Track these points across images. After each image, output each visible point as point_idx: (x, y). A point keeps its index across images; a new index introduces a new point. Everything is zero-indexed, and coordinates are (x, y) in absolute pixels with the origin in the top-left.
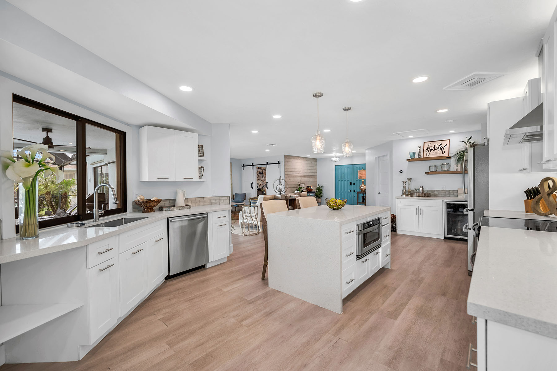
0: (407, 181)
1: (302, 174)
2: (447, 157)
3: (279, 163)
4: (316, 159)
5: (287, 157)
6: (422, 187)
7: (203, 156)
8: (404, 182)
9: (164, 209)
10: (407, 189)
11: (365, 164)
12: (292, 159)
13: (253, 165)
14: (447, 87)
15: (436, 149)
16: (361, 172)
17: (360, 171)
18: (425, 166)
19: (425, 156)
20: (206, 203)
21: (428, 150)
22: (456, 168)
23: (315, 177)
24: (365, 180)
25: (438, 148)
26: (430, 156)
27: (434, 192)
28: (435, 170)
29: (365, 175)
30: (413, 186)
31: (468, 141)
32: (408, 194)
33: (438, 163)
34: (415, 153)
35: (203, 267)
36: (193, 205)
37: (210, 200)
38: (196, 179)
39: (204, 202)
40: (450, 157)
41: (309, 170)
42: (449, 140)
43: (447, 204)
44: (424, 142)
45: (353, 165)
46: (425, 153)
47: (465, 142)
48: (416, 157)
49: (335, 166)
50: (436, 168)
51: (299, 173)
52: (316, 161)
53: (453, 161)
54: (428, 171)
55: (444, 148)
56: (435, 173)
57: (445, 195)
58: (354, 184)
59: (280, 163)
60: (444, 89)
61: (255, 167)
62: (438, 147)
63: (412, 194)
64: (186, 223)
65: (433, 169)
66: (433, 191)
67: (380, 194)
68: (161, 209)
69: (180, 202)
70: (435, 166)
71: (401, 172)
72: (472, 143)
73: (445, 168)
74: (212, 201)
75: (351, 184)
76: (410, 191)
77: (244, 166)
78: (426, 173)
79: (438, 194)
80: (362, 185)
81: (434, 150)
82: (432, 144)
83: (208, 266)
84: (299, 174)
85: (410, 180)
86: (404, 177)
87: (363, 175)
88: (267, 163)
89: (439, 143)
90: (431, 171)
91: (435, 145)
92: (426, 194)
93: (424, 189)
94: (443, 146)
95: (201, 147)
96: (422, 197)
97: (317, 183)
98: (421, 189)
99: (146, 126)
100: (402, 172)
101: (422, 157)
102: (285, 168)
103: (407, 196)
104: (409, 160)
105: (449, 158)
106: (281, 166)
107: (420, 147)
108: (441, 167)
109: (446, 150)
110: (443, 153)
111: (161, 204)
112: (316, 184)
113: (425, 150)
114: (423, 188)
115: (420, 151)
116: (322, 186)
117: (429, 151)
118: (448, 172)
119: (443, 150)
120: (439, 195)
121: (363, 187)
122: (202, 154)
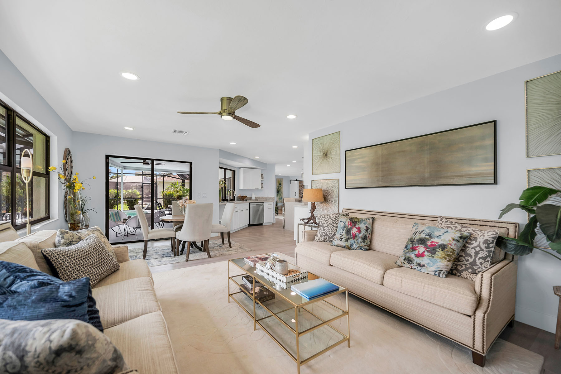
7: (263, 179)
9: (248, 200)
13: (296, 180)
35: (261, 224)
36: (259, 200)
37: (266, 198)
38: (260, 188)
39: (263, 199)
61: (298, 182)
64: (255, 206)
68: (246, 200)
69: (253, 198)
74: (267, 199)
77: (291, 181)
83: (264, 224)
95: (262, 175)
99: (242, 168)
111: (246, 198)
122: (262, 178)
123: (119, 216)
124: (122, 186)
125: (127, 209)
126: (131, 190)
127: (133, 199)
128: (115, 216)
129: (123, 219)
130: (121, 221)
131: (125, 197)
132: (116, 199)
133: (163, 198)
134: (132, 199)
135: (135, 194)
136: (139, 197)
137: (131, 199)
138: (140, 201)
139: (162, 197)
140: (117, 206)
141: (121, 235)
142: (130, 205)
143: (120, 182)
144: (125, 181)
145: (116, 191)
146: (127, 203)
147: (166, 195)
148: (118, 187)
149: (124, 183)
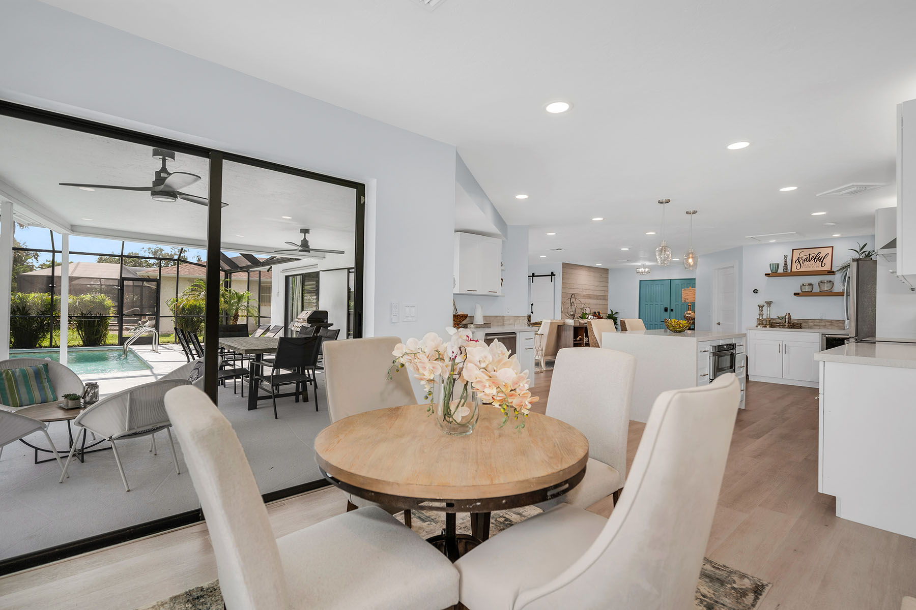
0: (766, 305)
1: (587, 293)
2: (828, 272)
3: (552, 274)
4: (607, 270)
5: (566, 266)
6: (789, 314)
8: (761, 307)
10: (764, 317)
11: (695, 279)
12: (572, 270)
14: (822, 194)
15: (811, 260)
16: (687, 292)
17: (685, 290)
18: (795, 284)
19: (794, 270)
20: (499, 324)
21: (799, 262)
22: (842, 287)
23: (605, 298)
24: (694, 304)
25: (815, 258)
26: (802, 270)
27: (808, 322)
28: (810, 290)
29: (693, 296)
30: (774, 313)
31: (861, 250)
32: (766, 325)
33: (815, 280)
34: (778, 264)
37: (503, 320)
39: (498, 322)
40: (833, 272)
41: (597, 286)
42: (833, 247)
43: (826, 338)
44: (793, 250)
45: (671, 280)
46: (794, 265)
47: (856, 251)
48: (781, 270)
49: (640, 281)
50: (811, 287)
51: (581, 290)
52: (608, 273)
53: (837, 278)
54: (799, 291)
55: (824, 259)
56: (810, 294)
57: (825, 326)
58: (672, 310)
59: (554, 275)
60: (817, 195)
62: (815, 256)
63: (771, 324)
65: (807, 289)
66: (806, 321)
67: (719, 325)
69: (479, 320)
70: (810, 284)
71: (755, 291)
72: (867, 253)
73: (826, 287)
75: (666, 310)
76: (770, 321)
78: (795, 294)
79: (815, 325)
80: (688, 312)
81: (809, 260)
82: (806, 252)
84: (583, 293)
85: (769, 304)
86: (761, 299)
87: (690, 297)
88: (533, 274)
89: (816, 251)
90: (803, 292)
91: (810, 254)
92: (795, 325)
93: (792, 318)
94: (823, 255)
96: (788, 328)
97: (609, 308)
98: (787, 317)
99: (459, 233)
100: (757, 292)
101: (789, 271)
102: (563, 283)
103: (764, 327)
104: (769, 274)
105: (831, 272)
106: (556, 279)
107: (786, 257)
108: (819, 286)
109: (827, 261)
110: (822, 266)
112: (607, 309)
113: (794, 261)
114: (790, 316)
115: (786, 262)
116: (617, 313)
117: (801, 262)
118: (830, 294)
119: (822, 261)
120: (815, 327)
121: (689, 314)
123: (49, 380)
124: (65, 286)
125: (76, 343)
126: (89, 296)
127: (95, 317)
128: (33, 383)
129: (66, 396)
130: (56, 399)
131: (72, 313)
132: (46, 318)
133: (176, 316)
134: (91, 317)
135: (101, 305)
136: (112, 312)
137: (88, 317)
138: (113, 322)
139: (171, 312)
140: (49, 336)
141: (53, 456)
142: (85, 332)
143: (60, 277)
144: (72, 273)
145: (47, 296)
146: (79, 328)
147: (183, 308)
148: (53, 287)
149: (71, 279)
